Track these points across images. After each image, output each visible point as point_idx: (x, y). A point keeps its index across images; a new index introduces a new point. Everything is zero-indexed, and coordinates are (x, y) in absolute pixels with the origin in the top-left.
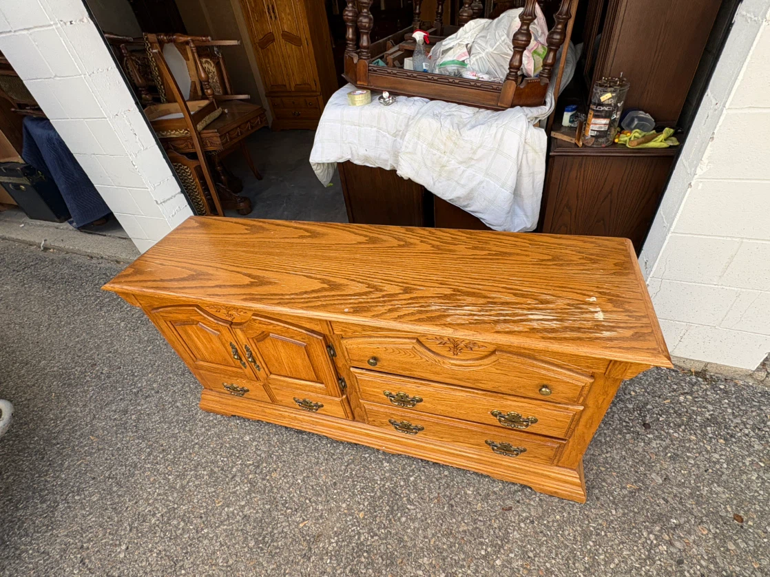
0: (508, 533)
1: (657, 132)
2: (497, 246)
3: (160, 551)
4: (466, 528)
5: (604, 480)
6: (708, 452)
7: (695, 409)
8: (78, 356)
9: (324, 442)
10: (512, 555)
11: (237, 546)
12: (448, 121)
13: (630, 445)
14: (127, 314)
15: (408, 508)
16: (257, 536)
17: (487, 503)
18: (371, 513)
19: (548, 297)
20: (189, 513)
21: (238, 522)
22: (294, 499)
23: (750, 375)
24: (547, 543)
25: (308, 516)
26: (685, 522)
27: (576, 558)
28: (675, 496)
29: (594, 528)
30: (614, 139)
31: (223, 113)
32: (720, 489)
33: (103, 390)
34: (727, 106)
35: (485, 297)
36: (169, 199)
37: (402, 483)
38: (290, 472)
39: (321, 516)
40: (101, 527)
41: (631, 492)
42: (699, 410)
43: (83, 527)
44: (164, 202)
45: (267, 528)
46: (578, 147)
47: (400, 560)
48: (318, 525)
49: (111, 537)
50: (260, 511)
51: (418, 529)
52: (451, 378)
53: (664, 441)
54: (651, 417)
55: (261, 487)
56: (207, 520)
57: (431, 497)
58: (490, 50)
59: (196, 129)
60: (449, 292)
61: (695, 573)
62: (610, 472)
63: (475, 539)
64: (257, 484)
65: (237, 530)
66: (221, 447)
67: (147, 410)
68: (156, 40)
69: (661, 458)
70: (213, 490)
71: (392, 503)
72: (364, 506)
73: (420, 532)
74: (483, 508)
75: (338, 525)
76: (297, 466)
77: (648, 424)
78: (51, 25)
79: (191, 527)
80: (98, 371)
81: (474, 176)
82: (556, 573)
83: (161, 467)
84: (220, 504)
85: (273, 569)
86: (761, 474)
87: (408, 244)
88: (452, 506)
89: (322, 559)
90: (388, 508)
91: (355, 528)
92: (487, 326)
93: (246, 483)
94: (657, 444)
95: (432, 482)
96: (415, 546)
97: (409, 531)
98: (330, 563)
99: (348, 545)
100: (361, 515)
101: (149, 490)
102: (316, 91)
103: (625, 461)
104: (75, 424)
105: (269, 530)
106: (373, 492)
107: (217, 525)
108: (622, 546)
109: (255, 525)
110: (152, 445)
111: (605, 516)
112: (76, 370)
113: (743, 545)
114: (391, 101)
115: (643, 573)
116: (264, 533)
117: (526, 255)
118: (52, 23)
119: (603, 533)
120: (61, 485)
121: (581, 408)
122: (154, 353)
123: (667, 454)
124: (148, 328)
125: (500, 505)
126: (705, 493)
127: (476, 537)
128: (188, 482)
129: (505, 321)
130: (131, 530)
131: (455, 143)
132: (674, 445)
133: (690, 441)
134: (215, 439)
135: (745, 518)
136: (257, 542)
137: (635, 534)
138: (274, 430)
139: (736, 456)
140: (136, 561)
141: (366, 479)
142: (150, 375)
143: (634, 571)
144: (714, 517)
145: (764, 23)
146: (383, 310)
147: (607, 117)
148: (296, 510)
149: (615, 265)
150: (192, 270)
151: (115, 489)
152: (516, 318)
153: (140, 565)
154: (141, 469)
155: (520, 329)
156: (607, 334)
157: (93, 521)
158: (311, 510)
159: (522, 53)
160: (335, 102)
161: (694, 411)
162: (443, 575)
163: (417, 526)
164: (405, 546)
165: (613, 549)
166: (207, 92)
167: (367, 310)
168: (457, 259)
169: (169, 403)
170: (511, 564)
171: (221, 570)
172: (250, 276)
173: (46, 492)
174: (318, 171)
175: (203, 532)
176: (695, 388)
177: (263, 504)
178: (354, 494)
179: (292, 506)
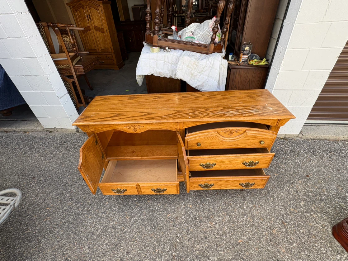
0: (245, 198)
1: (261, 60)
2: (229, 95)
3: (107, 243)
4: (230, 200)
6: (294, 160)
8: (21, 176)
10: (248, 204)
11: (143, 231)
12: (193, 57)
14: (43, 153)
15: (207, 199)
16: (150, 225)
18: (194, 204)
19: (254, 106)
20: (115, 225)
21: (140, 222)
22: (161, 208)
23: (298, 136)
24: (258, 197)
25: (169, 212)
26: (295, 181)
27: (268, 199)
28: (289, 174)
29: (270, 189)
31: (80, 58)
32: (300, 169)
33: (44, 188)
34: (287, 48)
35: (235, 108)
36: (63, 96)
38: (155, 199)
39: (175, 211)
40: (71, 243)
41: (277, 176)
43: (60, 246)
44: (61, 97)
45: (154, 221)
46: (238, 65)
47: (211, 216)
48: (175, 214)
49: (78, 245)
50: (148, 216)
51: (214, 205)
53: (281, 159)
55: (144, 207)
56: (125, 225)
57: (215, 193)
58: (202, 33)
59: (72, 64)
60: (222, 108)
61: (302, 194)
63: (235, 203)
64: (142, 206)
65: (141, 225)
66: (119, 197)
67: (74, 190)
68: (47, 25)
69: (282, 164)
70: (122, 214)
71: (201, 199)
72: (190, 203)
73: (215, 205)
75: (183, 212)
77: (275, 155)
78: (13, 13)
79: (118, 230)
80: (37, 180)
81: (204, 77)
82: (264, 205)
83: (93, 212)
84: (128, 218)
85: (162, 234)
86: (309, 163)
87: (198, 97)
88: (223, 194)
89: (181, 225)
91: (190, 211)
92: (240, 115)
93: (137, 207)
94: (279, 161)
96: (215, 210)
97: (211, 206)
98: (185, 225)
99: (190, 218)
100: (191, 206)
101: (90, 222)
102: (111, 52)
104: (34, 205)
105: (155, 221)
106: (192, 197)
107: (130, 226)
109: (148, 221)
110: (83, 204)
111: (272, 185)
112: (24, 182)
113: (311, 183)
114: (169, 51)
115: (288, 198)
116: (153, 223)
117: (240, 96)
118: (13, 12)
119: (273, 190)
120: (38, 232)
122: (67, 167)
124: (58, 157)
126: (297, 171)
128: (109, 214)
129: (245, 113)
130: (88, 240)
131: (197, 65)
132: (284, 160)
133: (288, 158)
135: (309, 176)
136: (151, 227)
137: (282, 188)
139: (302, 159)
140: (96, 250)
142: (69, 176)
143: (286, 198)
144: (302, 177)
145: (295, 25)
146: (203, 116)
147: (247, 55)
148: (163, 211)
149: (268, 96)
150: (114, 113)
151: (71, 226)
152: (248, 112)
153: (99, 251)
154: (82, 215)
155: (251, 115)
156: (275, 113)
157: (65, 242)
158: (170, 210)
159: (216, 34)
160: (145, 51)
161: (286, 149)
162: (228, 217)
163: (213, 204)
164: (211, 212)
165: (278, 194)
166: (74, 49)
167: (197, 116)
168: (218, 99)
169: (85, 185)
170: (249, 207)
171: (139, 241)
172: (142, 112)
173: (31, 237)
174: (139, 79)
175: (125, 230)
176: (284, 143)
177: (148, 213)
178: (185, 200)
179: (161, 211)
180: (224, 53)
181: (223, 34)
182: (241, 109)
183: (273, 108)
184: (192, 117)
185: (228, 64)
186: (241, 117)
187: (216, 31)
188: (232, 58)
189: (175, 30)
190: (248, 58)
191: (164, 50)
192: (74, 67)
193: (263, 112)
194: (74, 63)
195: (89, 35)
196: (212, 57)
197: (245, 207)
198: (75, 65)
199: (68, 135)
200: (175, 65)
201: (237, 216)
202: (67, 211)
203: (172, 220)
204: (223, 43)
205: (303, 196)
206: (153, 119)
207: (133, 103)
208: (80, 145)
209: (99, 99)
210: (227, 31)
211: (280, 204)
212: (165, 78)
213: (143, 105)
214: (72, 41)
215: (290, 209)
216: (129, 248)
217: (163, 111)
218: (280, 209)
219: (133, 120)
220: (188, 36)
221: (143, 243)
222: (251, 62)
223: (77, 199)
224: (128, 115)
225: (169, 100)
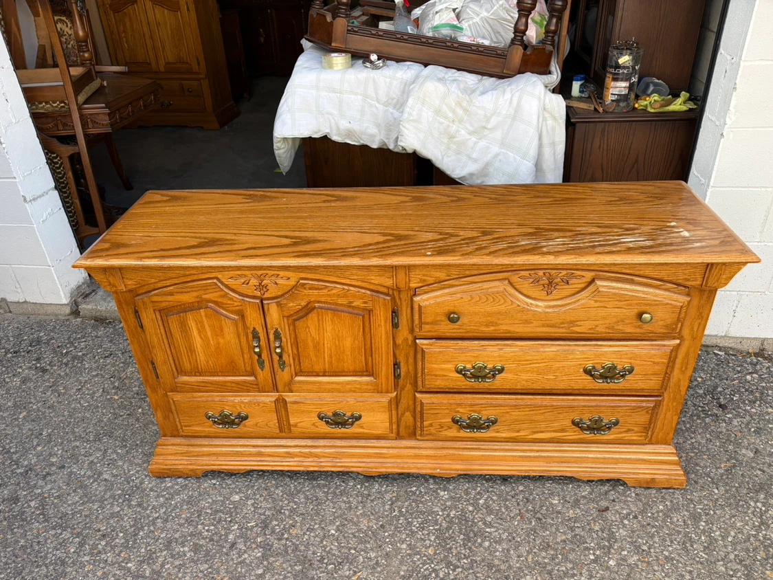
0: (613, 532)
1: (673, 97)
4: (564, 537)
5: (697, 465)
7: (764, 385)
9: (352, 484)
10: (626, 553)
12: (455, 85)
13: (712, 428)
15: (487, 532)
17: (579, 508)
18: (441, 546)
19: (632, 226)
22: (334, 552)
24: (658, 533)
25: (360, 567)
27: (693, 540)
28: (770, 465)
29: (701, 509)
30: (634, 104)
31: (102, 85)
34: (743, 58)
35: (572, 231)
36: (40, 196)
37: (471, 508)
38: (316, 524)
39: (377, 563)
41: (727, 471)
42: (768, 385)
44: (34, 199)
46: (599, 112)
48: (376, 575)
50: (289, 575)
51: (508, 550)
53: (744, 418)
54: (725, 398)
55: (279, 548)
57: (512, 515)
58: (485, 14)
60: (531, 230)
62: (700, 456)
63: (578, 547)
64: (272, 546)
66: (199, 515)
67: (53, 491)
69: (746, 433)
70: (206, 566)
71: (466, 531)
72: (431, 541)
73: (512, 552)
74: (576, 514)
75: (404, 567)
76: (323, 516)
77: (724, 405)
81: (488, 148)
82: (677, 558)
83: (110, 556)
88: (540, 519)
90: (462, 537)
91: (427, 566)
93: (256, 548)
94: (738, 422)
95: (507, 500)
96: (510, 567)
97: (498, 553)
100: (431, 551)
102: (199, 73)
103: (712, 443)
106: (437, 525)
108: (733, 519)
110: (81, 532)
111: (708, 497)
114: (381, 65)
115: (762, 538)
117: (593, 199)
119: (712, 512)
121: (678, 341)
122: (33, 421)
123: (750, 429)
125: (594, 508)
127: (578, 544)
131: (465, 110)
132: (755, 420)
133: (768, 413)
134: (185, 507)
137: (743, 506)
138: (274, 482)
141: (422, 513)
142: (39, 448)
143: (752, 538)
147: (626, 80)
148: (340, 564)
150: (200, 238)
152: (611, 242)
155: (618, 249)
156: (698, 244)
158: (362, 560)
159: (527, 16)
160: (305, 66)
161: (763, 387)
163: (505, 547)
164: (498, 571)
165: (726, 524)
166: (84, 56)
167: (453, 251)
168: (524, 206)
169: (89, 477)
170: (626, 560)
172: (286, 237)
174: (282, 151)
176: (758, 367)
177: (290, 566)
178: (413, 532)
179: (333, 561)
180: (555, 77)
181: (551, 17)
182: (591, 234)
183: (692, 233)
184: (435, 253)
185: (567, 107)
187: (528, 7)
188: (580, 92)
189: (401, 5)
190: (631, 88)
191: (364, 63)
192: (80, 109)
194: (81, 99)
195: (130, 19)
196: (513, 87)
197: (612, 563)
198: (85, 103)
199: (41, 325)
200: (398, 106)
202: (29, 550)
204: (553, 45)
206: (318, 254)
207: (261, 212)
208: (80, 354)
209: (158, 197)
210: (564, 8)
211: (732, 556)
212: (365, 148)
213: (291, 217)
214: (81, 33)
215: (765, 574)
217: (350, 234)
218: (731, 573)
219: (257, 256)
220: (443, 22)
222: (641, 104)
223: (61, 518)
224: (242, 243)
225: (369, 208)
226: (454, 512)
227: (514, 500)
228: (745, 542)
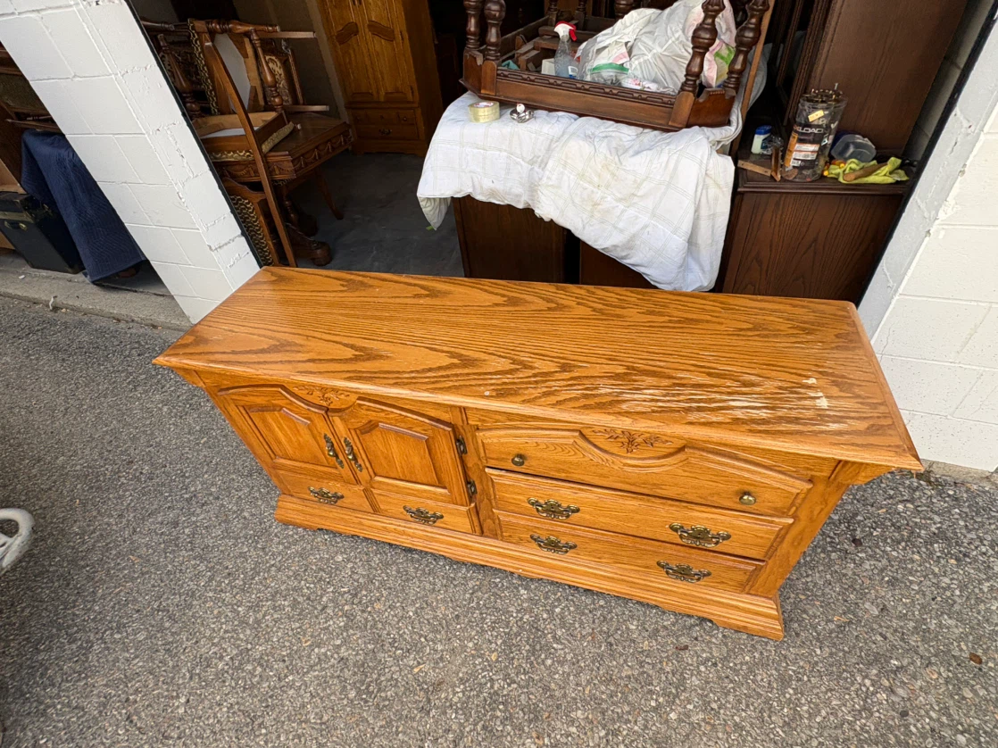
0: (685, 678)
1: (878, 162)
2: (679, 310)
3: (231, 704)
4: (630, 673)
5: (805, 611)
6: (935, 575)
7: (918, 520)
8: (107, 451)
9: (441, 564)
10: (690, 707)
11: (332, 698)
12: (604, 144)
13: (837, 567)
14: (171, 396)
15: (554, 648)
16: (358, 685)
17: (656, 640)
18: (505, 654)
19: (753, 378)
20: (267, 656)
21: (333, 666)
22: (405, 636)
23: (987, 478)
24: (735, 691)
25: (424, 659)
26: (909, 664)
27: (773, 710)
28: (896, 631)
29: (794, 671)
30: (823, 171)
31: (295, 128)
32: (952, 622)
33: (143, 495)
34: (986, 129)
35: (670, 377)
36: (226, 244)
37: (545, 616)
38: (398, 601)
39: (441, 658)
40: (151, 674)
41: (839, 626)
42: (923, 521)
43: (127, 674)
44: (220, 247)
45: (371, 674)
46: (775, 181)
47: (547, 714)
48: (437, 670)
49: (165, 687)
50: (361, 652)
51: (569, 675)
52: (621, 482)
53: (880, 561)
54: (863, 531)
55: (360, 621)
56: (291, 664)
57: (584, 633)
58: (658, 50)
59: (260, 150)
60: (621, 370)
61: (923, 728)
62: (811, 600)
63: (642, 687)
64: (355, 617)
65: (332, 677)
66: (306, 570)
67: (205, 521)
68: (206, 29)
69: (877, 582)
70: (297, 625)
71: (533, 642)
72: (497, 645)
73: (571, 678)
74: (651, 647)
75: (464, 670)
76: (407, 594)
77: (859, 540)
78: (71, 6)
79: (271, 674)
80: (136, 470)
81: (637, 217)
82: (748, 728)
83: (227, 596)
84: (308, 644)
85: (381, 727)
87: (561, 307)
88: (611, 645)
89: (445, 713)
90: (528, 647)
91: (486, 673)
92: (677, 414)
93: (341, 616)
94: (870, 565)
95: (583, 614)
96: (565, 696)
97: (557, 676)
98: (456, 718)
99: (478, 696)
101: (213, 626)
102: (413, 102)
103: (830, 587)
104: (108, 541)
105: (375, 676)
106: (507, 628)
107: (305, 670)
108: (829, 694)
109: (356, 670)
110: (213, 567)
111: (807, 657)
112: (107, 470)
113: (982, 692)
114: (527, 117)
115: (858, 728)
116: (368, 680)
117: (719, 323)
119: (805, 678)
120: (94, 620)
121: (791, 521)
122: (210, 448)
123: (883, 577)
124: (200, 414)
125: (672, 643)
126: (933, 627)
127: (643, 684)
128: (264, 616)
129: (699, 409)
130: (191, 678)
131: (613, 175)
132: (892, 566)
133: (912, 561)
134: (297, 559)
135: (984, 659)
136: (359, 692)
137: (846, 679)
138: (375, 548)
139: (971, 580)
140: (201, 717)
141: (498, 610)
142: (206, 476)
143: (846, 726)
144: (945, 656)
146: (536, 393)
147: (816, 143)
148: (408, 651)
149: (837, 336)
150: (274, 339)
151: (167, 625)
152: (713, 405)
153: (206, 723)
154: (200, 598)
156: (834, 427)
157: (141, 667)
158: (428, 651)
159: (703, 55)
160: (452, 117)
161: (916, 523)
162: (603, 733)
163: (567, 670)
164: (552, 696)
165: (819, 698)
166: (274, 101)
167: (515, 393)
168: (628, 327)
169: (233, 513)
170: (690, 717)
171: (313, 728)
172: (352, 347)
173: (76, 629)
175: (287, 680)
176: (917, 494)
177: (365, 643)
178: (483, 630)
179: (402, 646)
180: (732, 131)
181: (738, 52)
182: (694, 386)
184: (494, 394)
186: (676, 422)
187: (704, 43)
188: (763, 148)
190: (820, 152)
191: (511, 114)
192: (265, 157)
193: (779, 414)
195: (354, 49)
196: (672, 147)
197: (672, 716)
201: (633, 741)
202: (172, 577)
203: (426, 687)
204: (735, 89)
205: (924, 736)
207: (346, 307)
210: (756, 41)
211: (814, 743)
213: (372, 317)
214: (269, 78)
216: (282, 739)
220: (607, 62)
221: (321, 735)
223: (203, 550)
224: (307, 352)
225: (455, 310)
226: (527, 616)
227: (590, 615)
228: (836, 727)
